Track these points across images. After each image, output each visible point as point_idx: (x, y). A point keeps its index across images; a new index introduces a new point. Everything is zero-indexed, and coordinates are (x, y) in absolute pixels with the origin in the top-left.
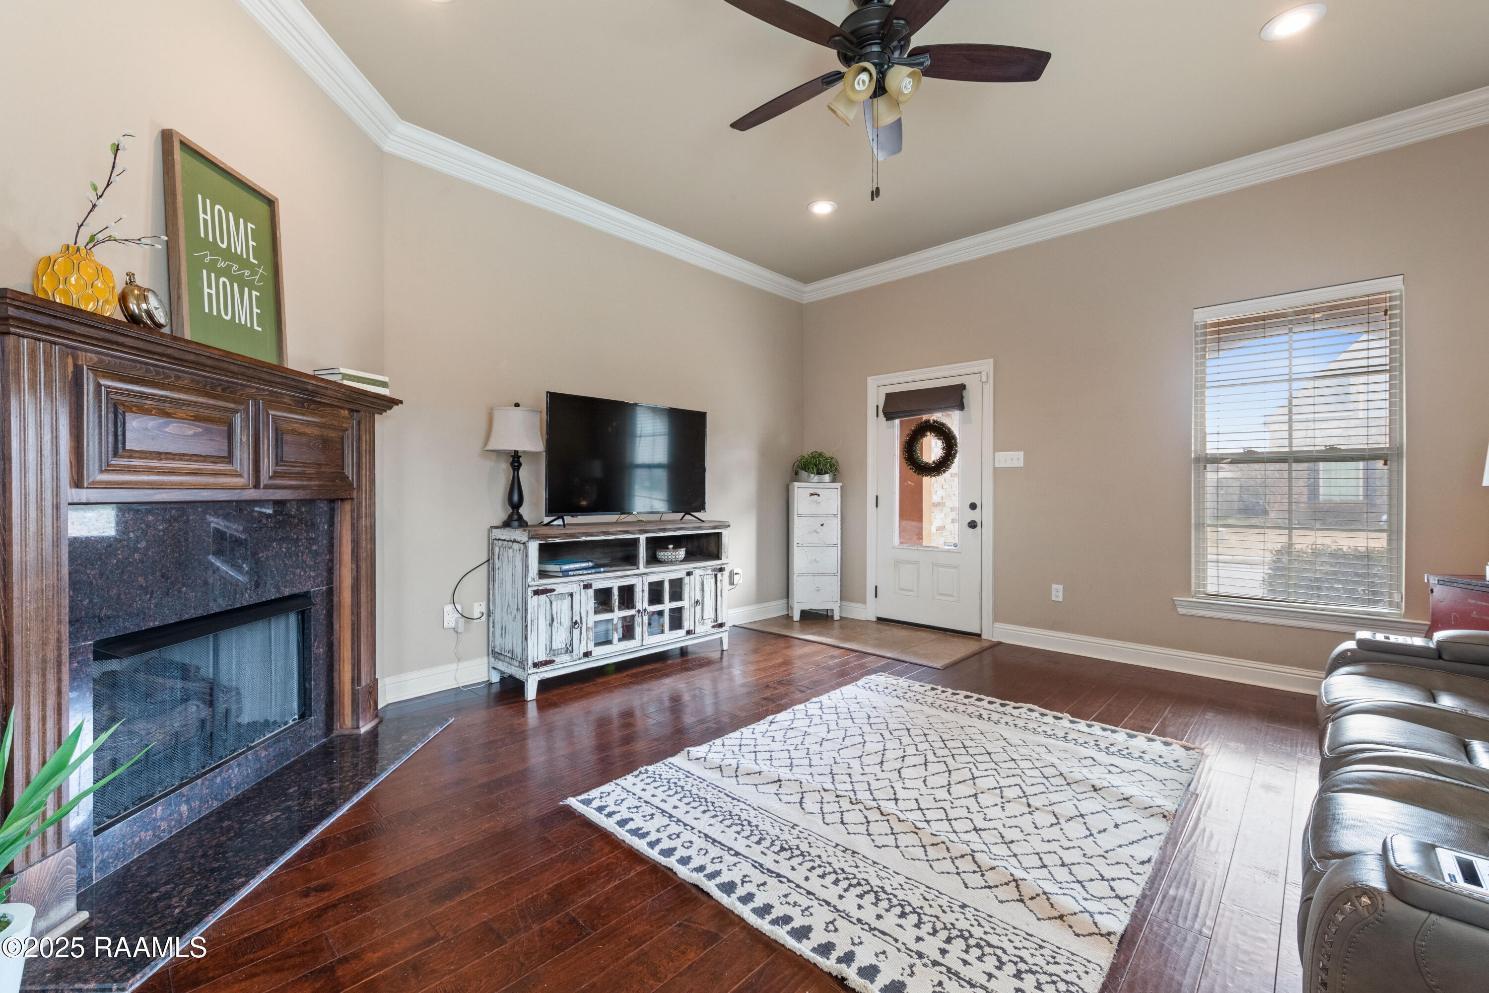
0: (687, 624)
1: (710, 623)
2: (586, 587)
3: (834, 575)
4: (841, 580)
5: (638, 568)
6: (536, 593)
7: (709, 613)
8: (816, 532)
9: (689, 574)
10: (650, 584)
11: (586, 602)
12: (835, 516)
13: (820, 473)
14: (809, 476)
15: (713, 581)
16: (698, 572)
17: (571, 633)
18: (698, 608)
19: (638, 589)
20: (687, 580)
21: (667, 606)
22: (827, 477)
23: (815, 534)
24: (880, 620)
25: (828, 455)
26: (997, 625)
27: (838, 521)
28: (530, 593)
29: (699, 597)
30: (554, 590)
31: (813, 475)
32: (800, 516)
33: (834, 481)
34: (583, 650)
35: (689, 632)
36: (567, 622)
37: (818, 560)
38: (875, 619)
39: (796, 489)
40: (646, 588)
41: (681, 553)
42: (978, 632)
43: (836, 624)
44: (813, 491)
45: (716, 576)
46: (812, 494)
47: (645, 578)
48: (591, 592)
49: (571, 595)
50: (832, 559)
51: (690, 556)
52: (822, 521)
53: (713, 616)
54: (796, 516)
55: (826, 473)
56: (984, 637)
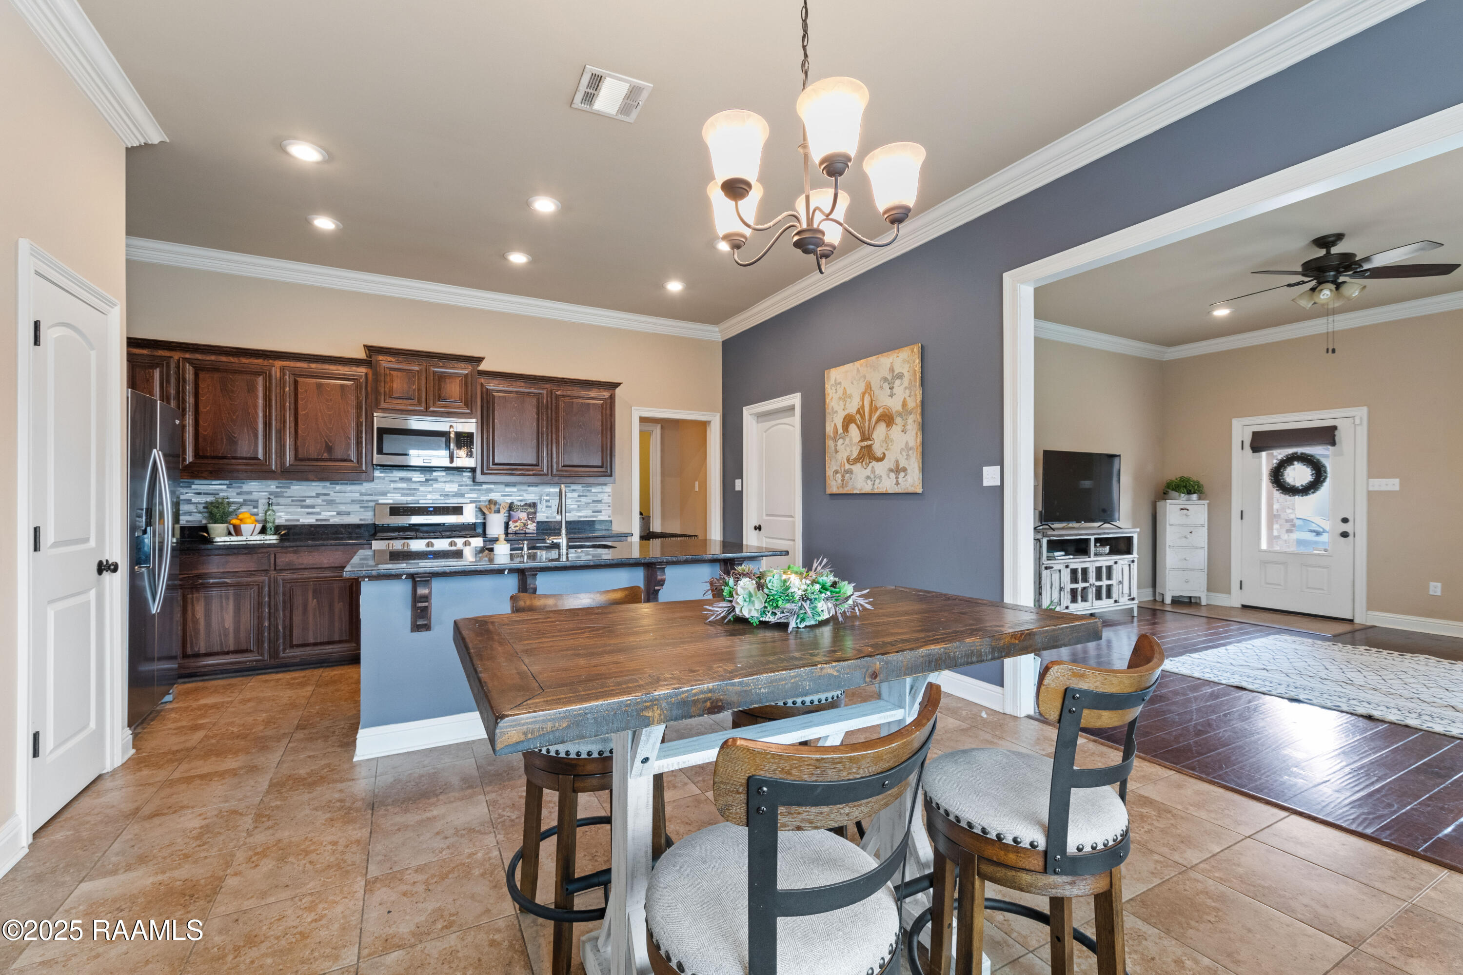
0: (1115, 596)
1: (1126, 598)
2: (1067, 567)
3: (1202, 570)
4: (1208, 575)
5: (1090, 557)
6: (1046, 568)
7: (1126, 591)
8: (1186, 537)
9: (1116, 563)
10: (1096, 567)
11: (1066, 575)
12: (1203, 526)
13: (1189, 493)
14: (1180, 496)
15: (1128, 568)
16: (1120, 562)
17: (1060, 594)
18: (1121, 586)
19: (1090, 570)
20: (1115, 566)
21: (1105, 583)
22: (1195, 496)
23: (1184, 539)
24: (1244, 607)
25: (1195, 479)
26: (1370, 613)
27: (1205, 529)
28: (1043, 568)
29: (1121, 579)
30: (1052, 568)
31: (1183, 495)
32: (1171, 525)
33: (1199, 499)
34: (1065, 605)
35: (1116, 601)
36: (1058, 588)
37: (1187, 558)
38: (1240, 606)
39: (1168, 505)
40: (1094, 570)
41: (1107, 549)
42: (1351, 618)
43: (1203, 608)
44: (1183, 507)
45: (1130, 565)
46: (1182, 509)
47: (1093, 563)
48: (1069, 570)
49: (1060, 571)
50: (1200, 558)
51: (1113, 552)
52: (1191, 529)
53: (1128, 592)
54: (1168, 525)
55: (1194, 493)
56: (1357, 621)
